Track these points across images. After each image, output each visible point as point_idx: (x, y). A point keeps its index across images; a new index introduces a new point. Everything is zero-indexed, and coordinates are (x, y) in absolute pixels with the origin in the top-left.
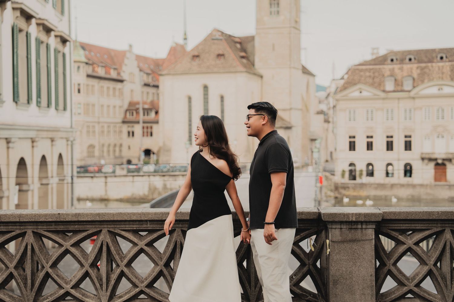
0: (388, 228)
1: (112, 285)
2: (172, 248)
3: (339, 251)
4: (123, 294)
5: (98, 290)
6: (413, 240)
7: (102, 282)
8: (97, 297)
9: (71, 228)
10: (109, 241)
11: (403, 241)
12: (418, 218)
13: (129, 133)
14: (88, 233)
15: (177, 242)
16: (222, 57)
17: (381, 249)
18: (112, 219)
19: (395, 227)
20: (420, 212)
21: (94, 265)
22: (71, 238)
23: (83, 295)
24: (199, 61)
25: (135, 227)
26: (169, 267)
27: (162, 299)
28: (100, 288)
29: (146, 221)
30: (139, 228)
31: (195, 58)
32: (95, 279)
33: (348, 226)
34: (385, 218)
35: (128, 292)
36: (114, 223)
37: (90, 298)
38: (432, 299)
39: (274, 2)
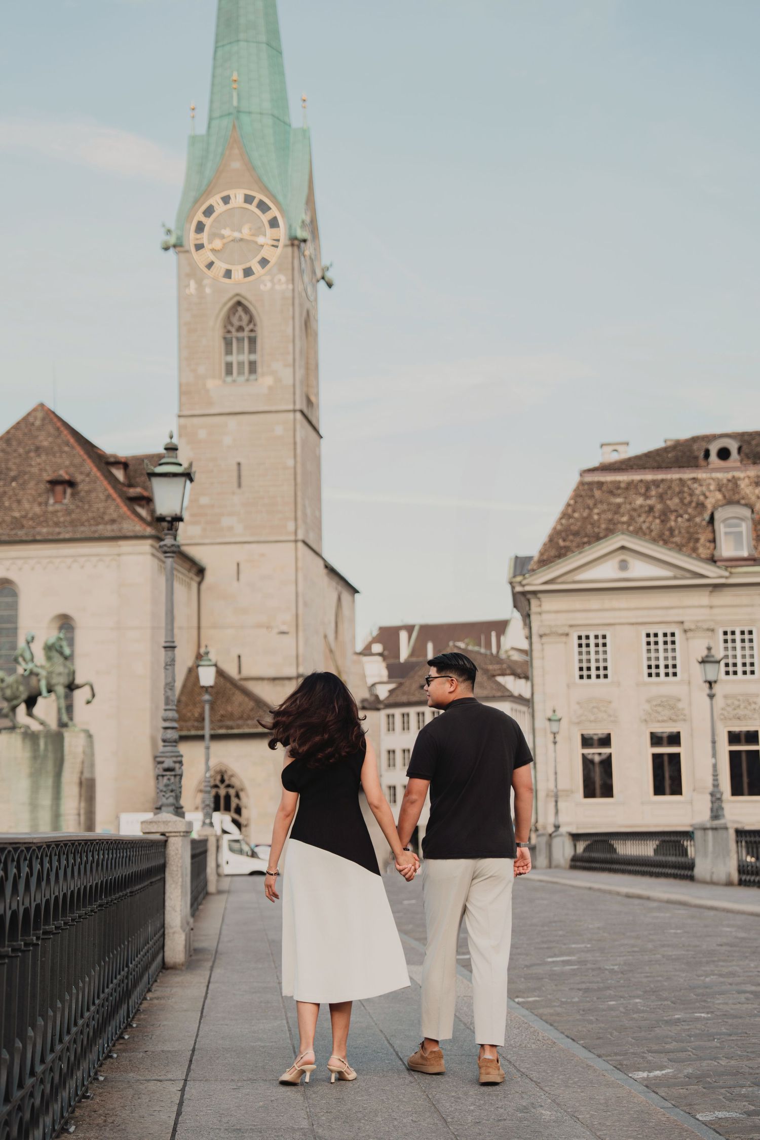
39: (240, 335)
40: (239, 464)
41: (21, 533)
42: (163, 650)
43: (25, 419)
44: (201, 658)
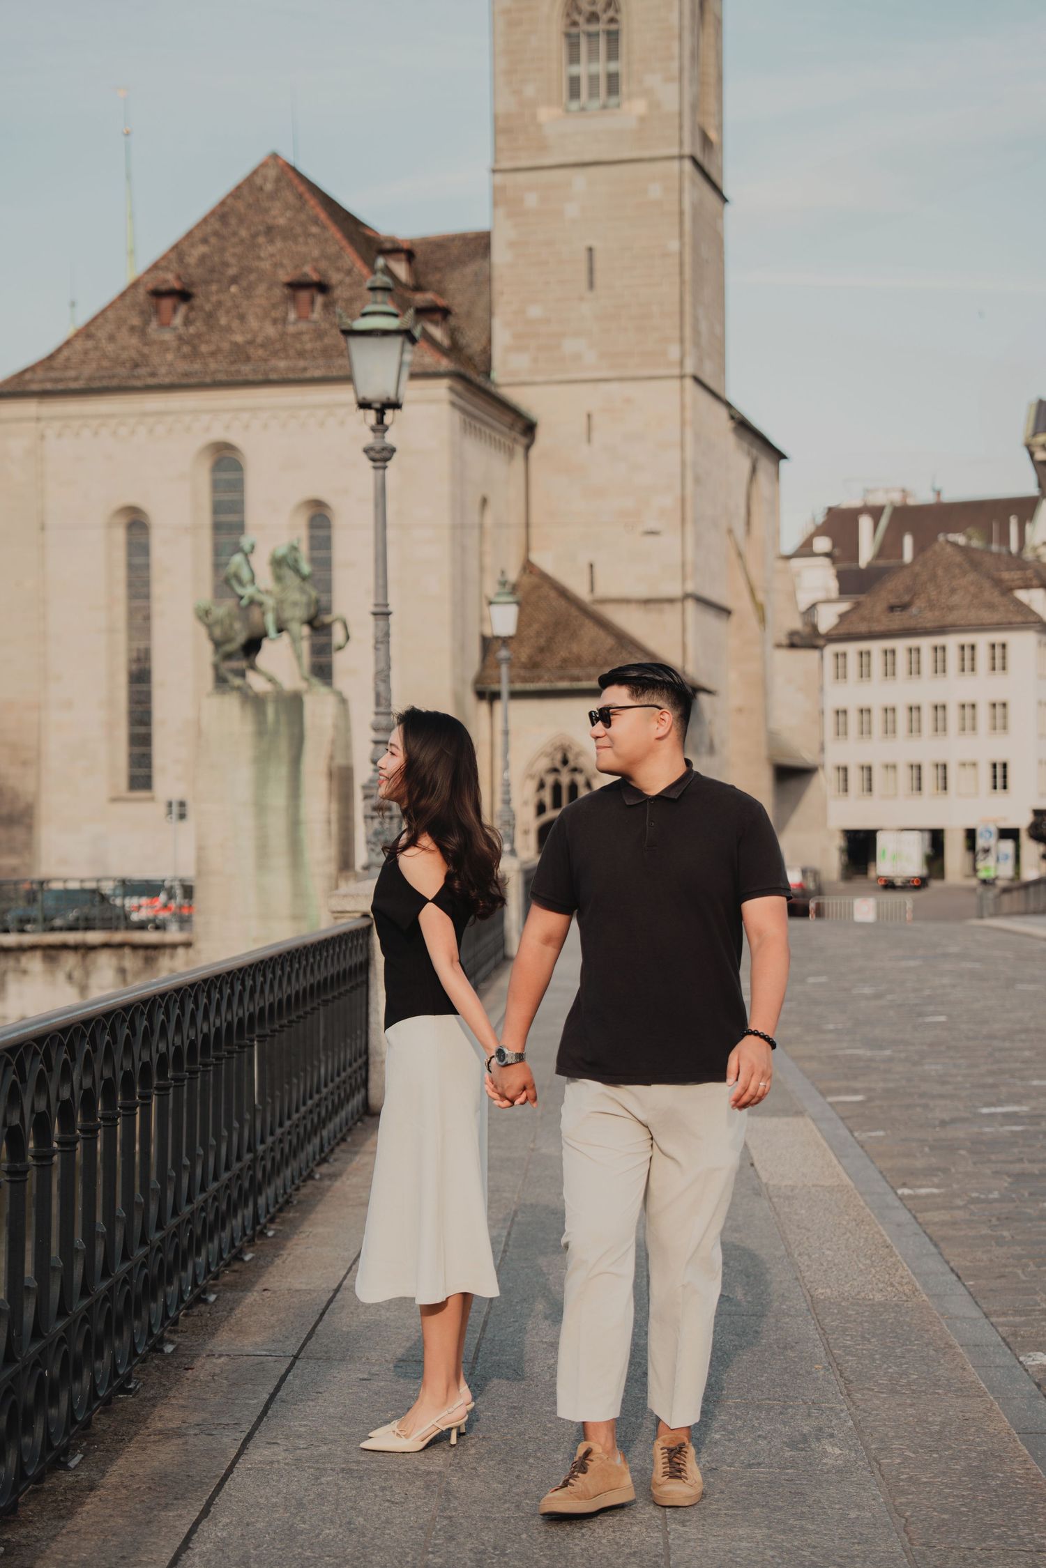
39: (593, 28)
40: (590, 250)
41: (246, 369)
42: (371, 618)
43: (249, 180)
44: (528, 567)
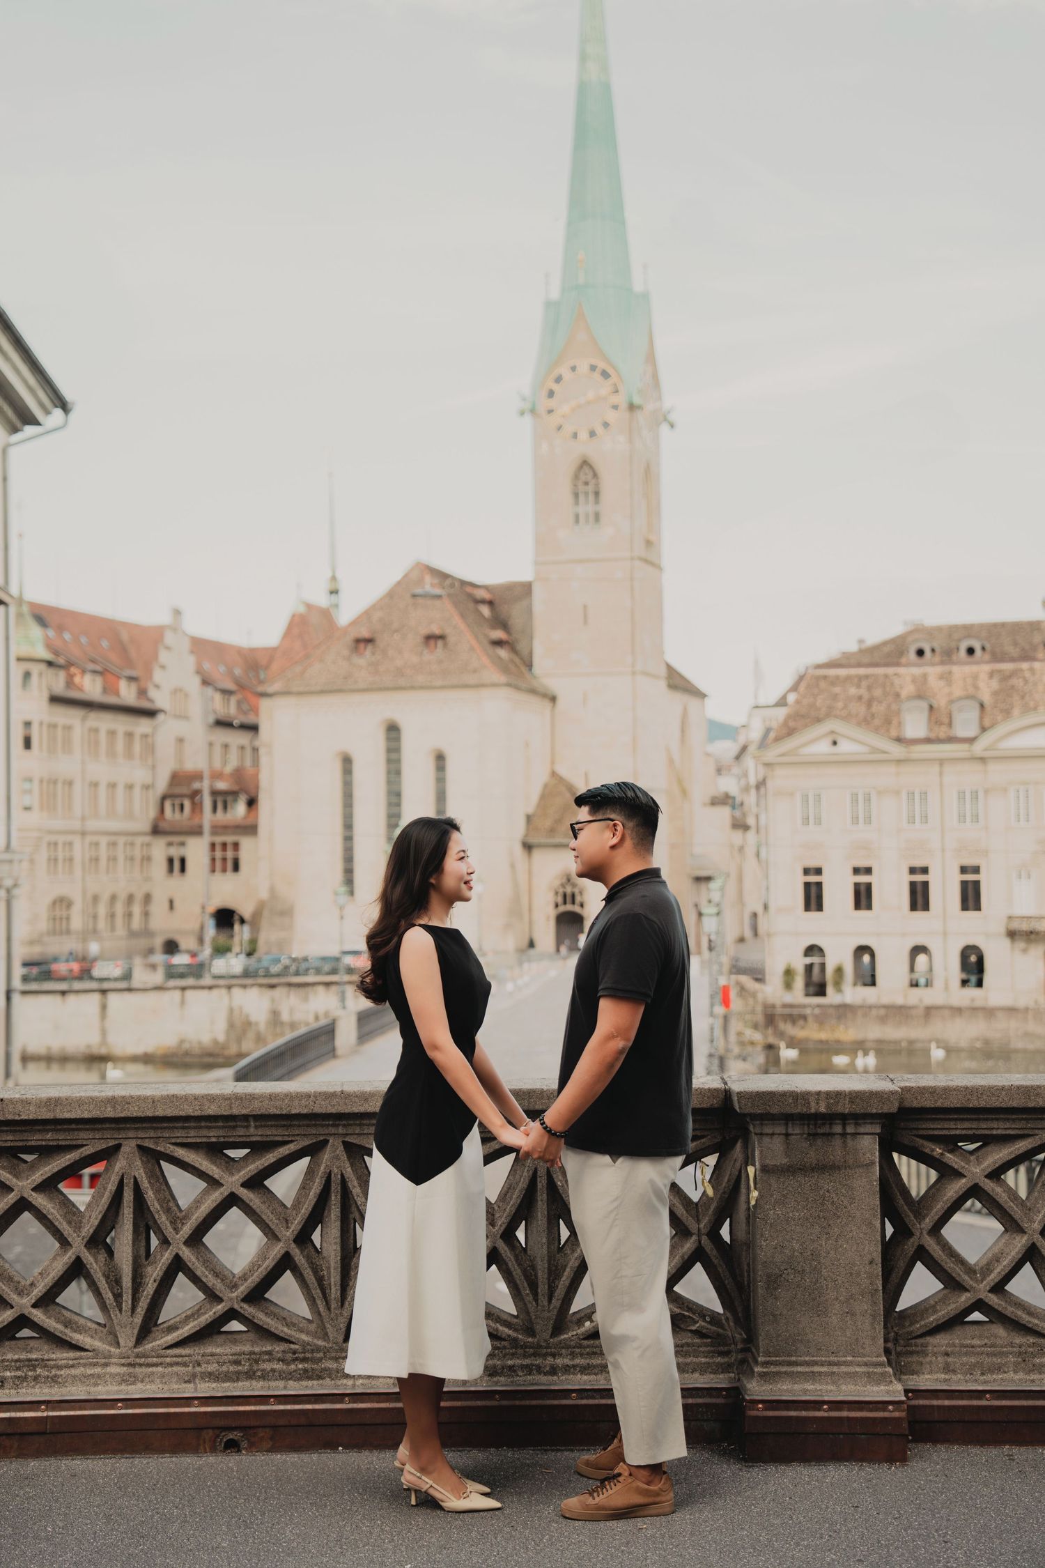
0: (915, 1132)
1: (150, 1297)
2: (318, 1192)
3: (784, 1195)
4: (178, 1319)
5: (109, 1311)
6: (985, 1164)
7: (122, 1289)
8: (105, 1330)
9: (36, 1139)
10: (141, 1174)
11: (956, 1167)
12: (997, 1105)
13: (171, 861)
14: (82, 1153)
15: (333, 1175)
16: (440, 643)
17: (896, 1190)
18: (150, 1113)
19: (933, 1129)
20: (1003, 1088)
21: (98, 1241)
22: (33, 1167)
23: (67, 1324)
24: (373, 654)
25: (214, 1135)
26: (309, 1245)
27: (289, 1332)
28: (115, 1304)
29: (246, 1118)
30: (224, 1137)
31: (362, 646)
32: (102, 1278)
33: (806, 1127)
34: (907, 1104)
35: (193, 1315)
36: (154, 1125)
37: (85, 1332)
38: (1037, 1325)
39: (586, 489)
40: (585, 607)
41: (402, 681)
44: (554, 774)
